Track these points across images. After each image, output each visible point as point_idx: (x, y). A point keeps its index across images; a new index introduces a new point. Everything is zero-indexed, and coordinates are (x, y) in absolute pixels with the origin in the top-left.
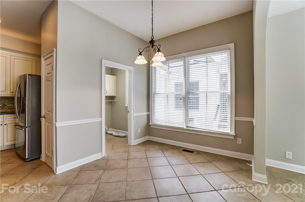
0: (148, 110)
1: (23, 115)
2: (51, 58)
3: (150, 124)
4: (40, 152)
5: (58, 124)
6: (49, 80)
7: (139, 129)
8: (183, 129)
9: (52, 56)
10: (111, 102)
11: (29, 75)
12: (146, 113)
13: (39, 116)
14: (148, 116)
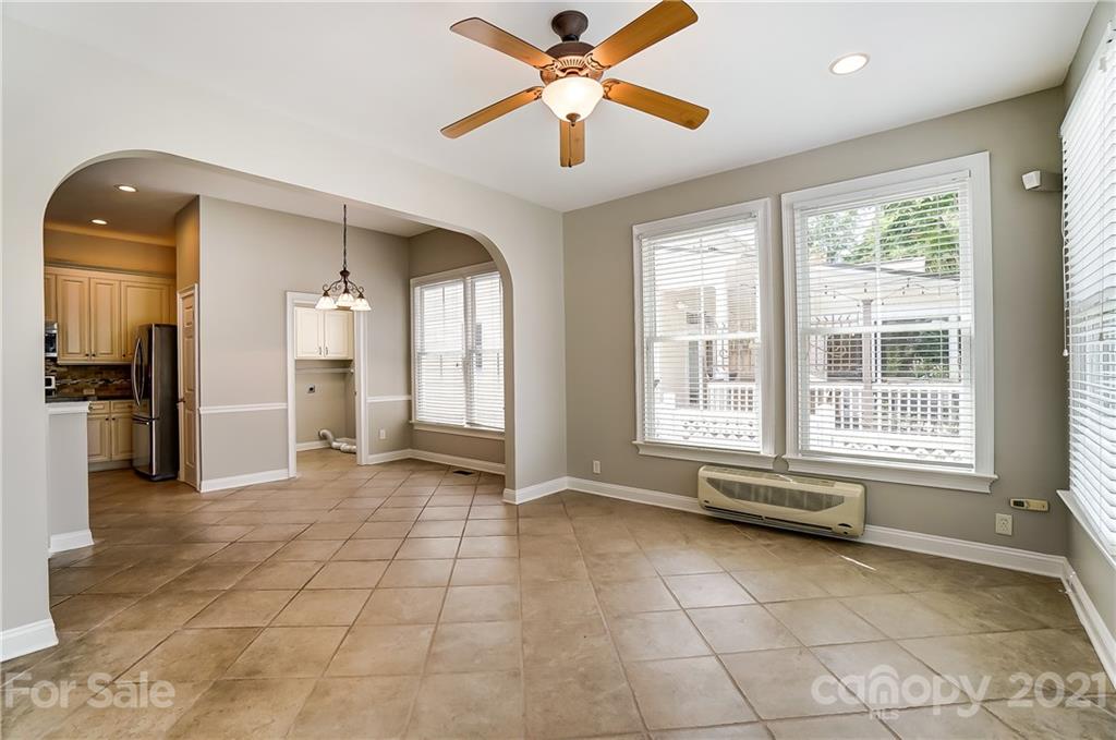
0: (409, 391)
1: (146, 401)
2: (191, 298)
3: (413, 421)
4: (176, 468)
5: (204, 410)
6: (190, 334)
7: (383, 432)
8: (461, 428)
9: (193, 295)
10: (345, 374)
11: (156, 325)
12: (404, 398)
13: (174, 399)
14: (409, 403)
